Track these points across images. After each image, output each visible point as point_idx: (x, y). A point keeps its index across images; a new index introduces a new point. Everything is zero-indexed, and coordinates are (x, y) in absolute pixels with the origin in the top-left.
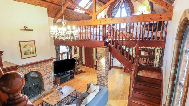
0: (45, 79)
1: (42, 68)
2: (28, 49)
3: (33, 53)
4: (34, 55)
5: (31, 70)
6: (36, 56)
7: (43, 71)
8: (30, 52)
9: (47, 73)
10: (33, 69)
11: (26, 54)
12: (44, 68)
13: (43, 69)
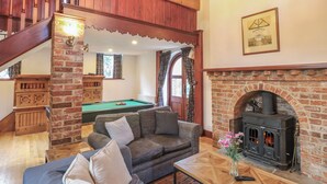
0: (305, 132)
1: (299, 93)
2: (258, 32)
3: (270, 43)
4: (273, 46)
5: (261, 86)
6: (278, 50)
7: (301, 102)
8: (263, 40)
9: (318, 116)
10: (268, 87)
11: (251, 44)
12: (305, 94)
13: (302, 96)
